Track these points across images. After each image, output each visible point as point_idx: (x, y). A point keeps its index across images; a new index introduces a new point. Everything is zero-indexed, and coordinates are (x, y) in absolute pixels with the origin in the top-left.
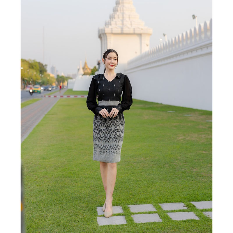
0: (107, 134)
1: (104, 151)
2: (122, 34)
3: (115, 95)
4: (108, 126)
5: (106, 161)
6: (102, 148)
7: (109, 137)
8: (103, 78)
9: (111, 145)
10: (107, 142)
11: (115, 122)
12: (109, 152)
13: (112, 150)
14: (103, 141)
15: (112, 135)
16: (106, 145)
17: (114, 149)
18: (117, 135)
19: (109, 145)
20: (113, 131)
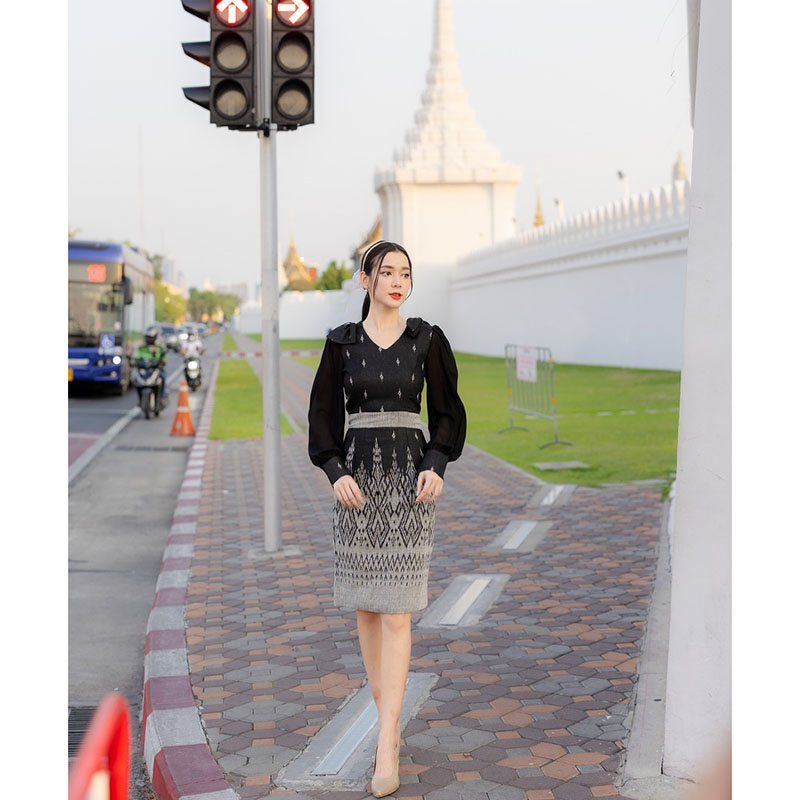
0: (376, 521)
1: (369, 577)
2: (441, 183)
3: (400, 393)
4: (378, 493)
5: (374, 609)
6: (361, 564)
7: (382, 528)
8: (362, 339)
9: (390, 557)
10: (377, 545)
11: (403, 480)
12: (384, 576)
13: (391, 572)
14: (365, 543)
15: (394, 522)
16: (375, 557)
17: (400, 568)
18: (409, 521)
19: (385, 556)
20: (394, 509)
